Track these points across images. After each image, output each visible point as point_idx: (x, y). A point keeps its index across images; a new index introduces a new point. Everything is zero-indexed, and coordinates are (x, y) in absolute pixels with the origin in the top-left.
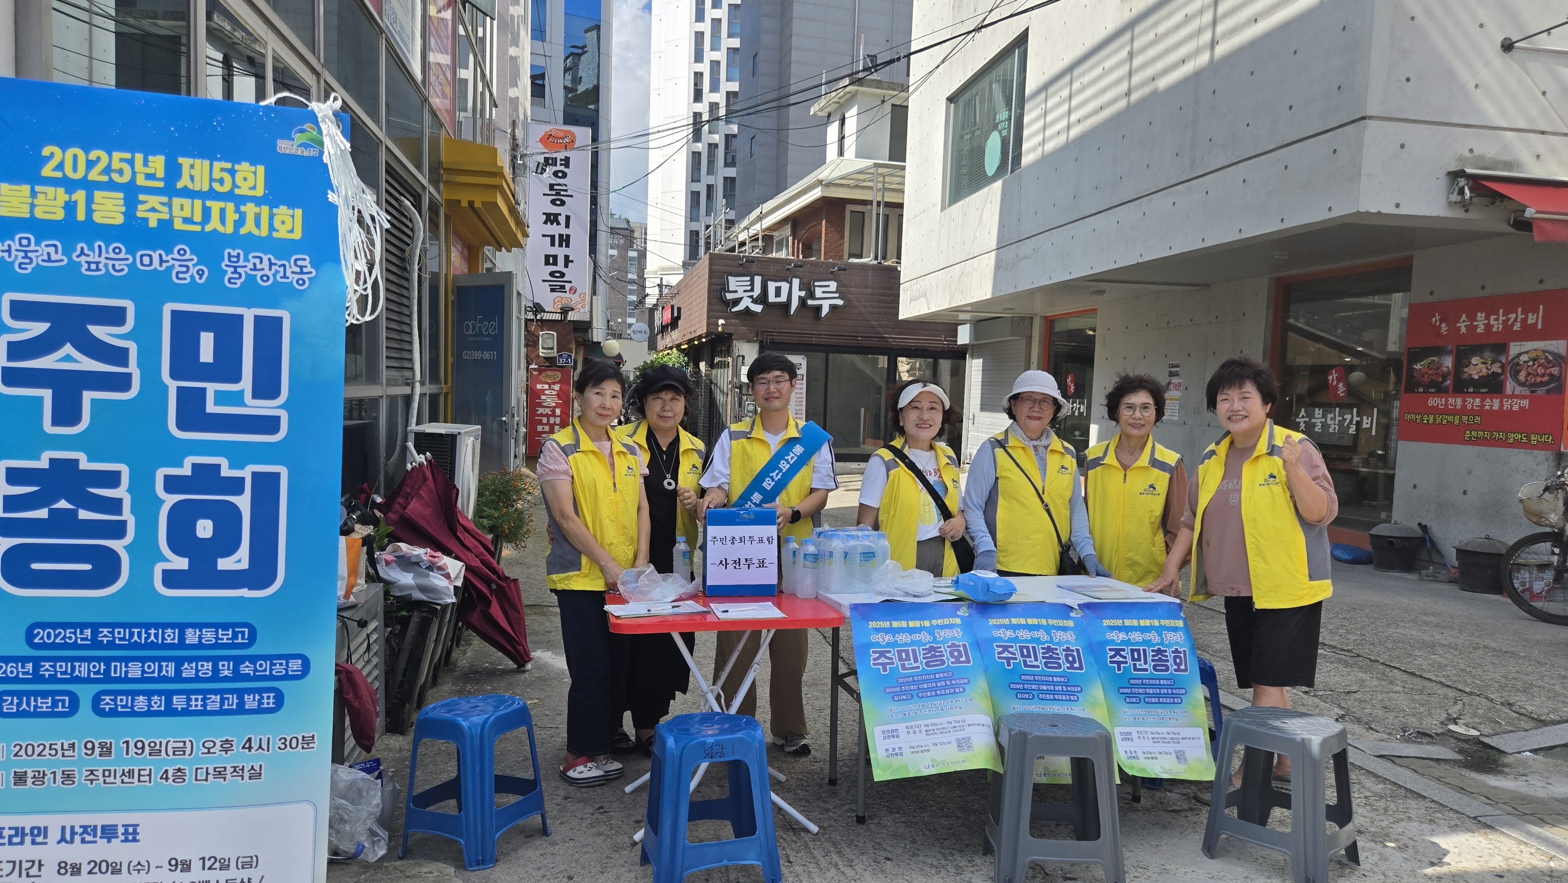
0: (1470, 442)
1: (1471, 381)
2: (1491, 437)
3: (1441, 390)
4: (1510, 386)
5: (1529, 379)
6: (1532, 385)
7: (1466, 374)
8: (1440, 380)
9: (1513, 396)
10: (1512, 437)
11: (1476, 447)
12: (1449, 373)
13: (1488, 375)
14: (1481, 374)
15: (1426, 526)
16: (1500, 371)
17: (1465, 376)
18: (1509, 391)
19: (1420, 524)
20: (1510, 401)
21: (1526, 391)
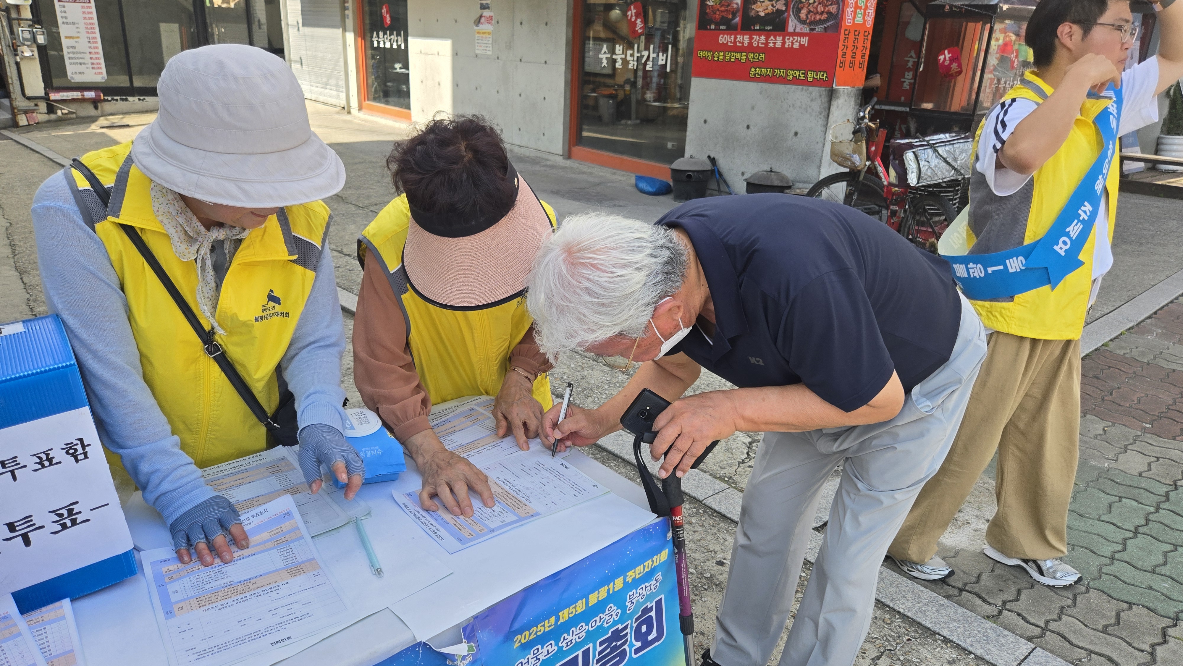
0: (754, 79)
1: (758, 19)
2: (773, 74)
3: (731, 28)
4: (792, 24)
5: (809, 16)
6: (811, 23)
7: (753, 11)
8: (730, 17)
9: (794, 34)
10: (792, 74)
11: (759, 84)
12: (738, 10)
13: (773, 13)
14: (766, 11)
15: (714, 158)
16: (784, 8)
17: (752, 14)
18: (791, 29)
19: (709, 157)
20: (791, 39)
21: (806, 29)
